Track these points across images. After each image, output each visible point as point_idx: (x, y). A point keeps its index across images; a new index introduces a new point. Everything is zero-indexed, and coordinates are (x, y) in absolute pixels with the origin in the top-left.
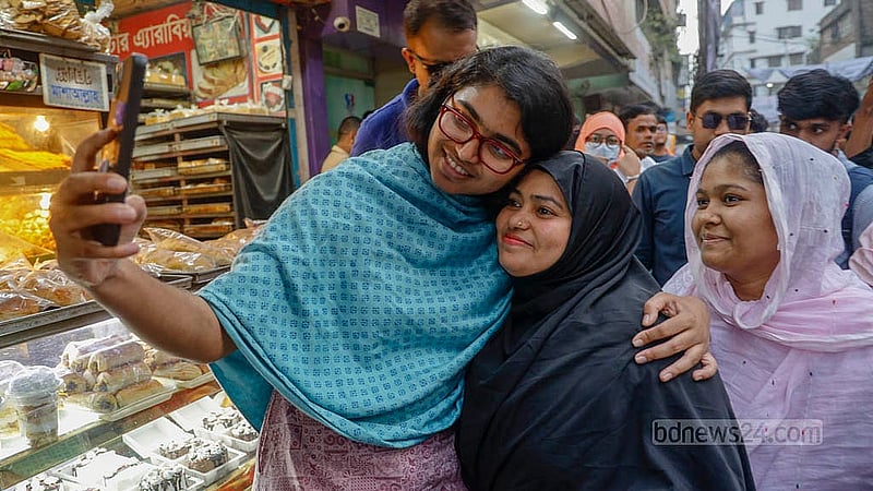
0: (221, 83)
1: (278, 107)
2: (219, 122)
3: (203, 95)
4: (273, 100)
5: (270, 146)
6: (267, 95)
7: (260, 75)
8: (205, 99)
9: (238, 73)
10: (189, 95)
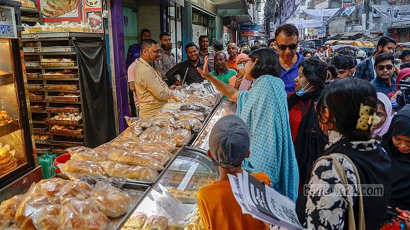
0: (60, 9)
1: (98, 27)
2: (70, 38)
3: (48, 15)
4: (95, 22)
5: (96, 51)
6: (91, 19)
7: (86, 7)
8: (48, 16)
9: (71, 4)
10: (38, 13)
